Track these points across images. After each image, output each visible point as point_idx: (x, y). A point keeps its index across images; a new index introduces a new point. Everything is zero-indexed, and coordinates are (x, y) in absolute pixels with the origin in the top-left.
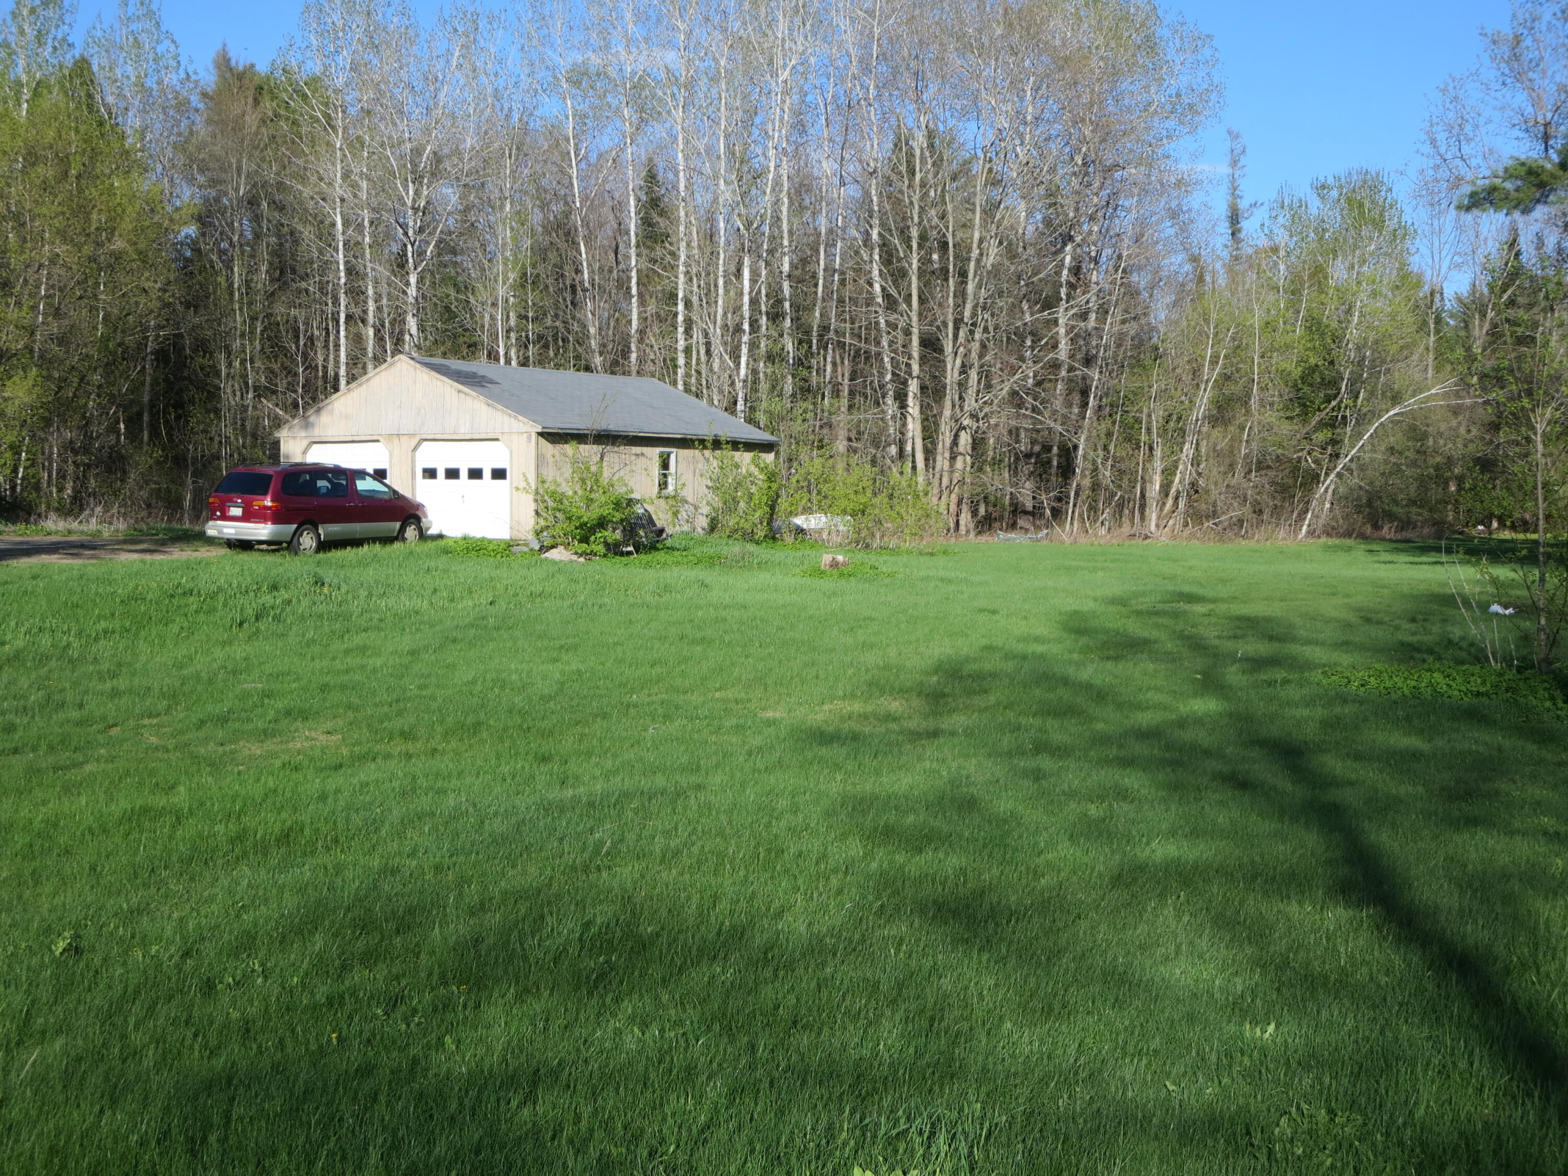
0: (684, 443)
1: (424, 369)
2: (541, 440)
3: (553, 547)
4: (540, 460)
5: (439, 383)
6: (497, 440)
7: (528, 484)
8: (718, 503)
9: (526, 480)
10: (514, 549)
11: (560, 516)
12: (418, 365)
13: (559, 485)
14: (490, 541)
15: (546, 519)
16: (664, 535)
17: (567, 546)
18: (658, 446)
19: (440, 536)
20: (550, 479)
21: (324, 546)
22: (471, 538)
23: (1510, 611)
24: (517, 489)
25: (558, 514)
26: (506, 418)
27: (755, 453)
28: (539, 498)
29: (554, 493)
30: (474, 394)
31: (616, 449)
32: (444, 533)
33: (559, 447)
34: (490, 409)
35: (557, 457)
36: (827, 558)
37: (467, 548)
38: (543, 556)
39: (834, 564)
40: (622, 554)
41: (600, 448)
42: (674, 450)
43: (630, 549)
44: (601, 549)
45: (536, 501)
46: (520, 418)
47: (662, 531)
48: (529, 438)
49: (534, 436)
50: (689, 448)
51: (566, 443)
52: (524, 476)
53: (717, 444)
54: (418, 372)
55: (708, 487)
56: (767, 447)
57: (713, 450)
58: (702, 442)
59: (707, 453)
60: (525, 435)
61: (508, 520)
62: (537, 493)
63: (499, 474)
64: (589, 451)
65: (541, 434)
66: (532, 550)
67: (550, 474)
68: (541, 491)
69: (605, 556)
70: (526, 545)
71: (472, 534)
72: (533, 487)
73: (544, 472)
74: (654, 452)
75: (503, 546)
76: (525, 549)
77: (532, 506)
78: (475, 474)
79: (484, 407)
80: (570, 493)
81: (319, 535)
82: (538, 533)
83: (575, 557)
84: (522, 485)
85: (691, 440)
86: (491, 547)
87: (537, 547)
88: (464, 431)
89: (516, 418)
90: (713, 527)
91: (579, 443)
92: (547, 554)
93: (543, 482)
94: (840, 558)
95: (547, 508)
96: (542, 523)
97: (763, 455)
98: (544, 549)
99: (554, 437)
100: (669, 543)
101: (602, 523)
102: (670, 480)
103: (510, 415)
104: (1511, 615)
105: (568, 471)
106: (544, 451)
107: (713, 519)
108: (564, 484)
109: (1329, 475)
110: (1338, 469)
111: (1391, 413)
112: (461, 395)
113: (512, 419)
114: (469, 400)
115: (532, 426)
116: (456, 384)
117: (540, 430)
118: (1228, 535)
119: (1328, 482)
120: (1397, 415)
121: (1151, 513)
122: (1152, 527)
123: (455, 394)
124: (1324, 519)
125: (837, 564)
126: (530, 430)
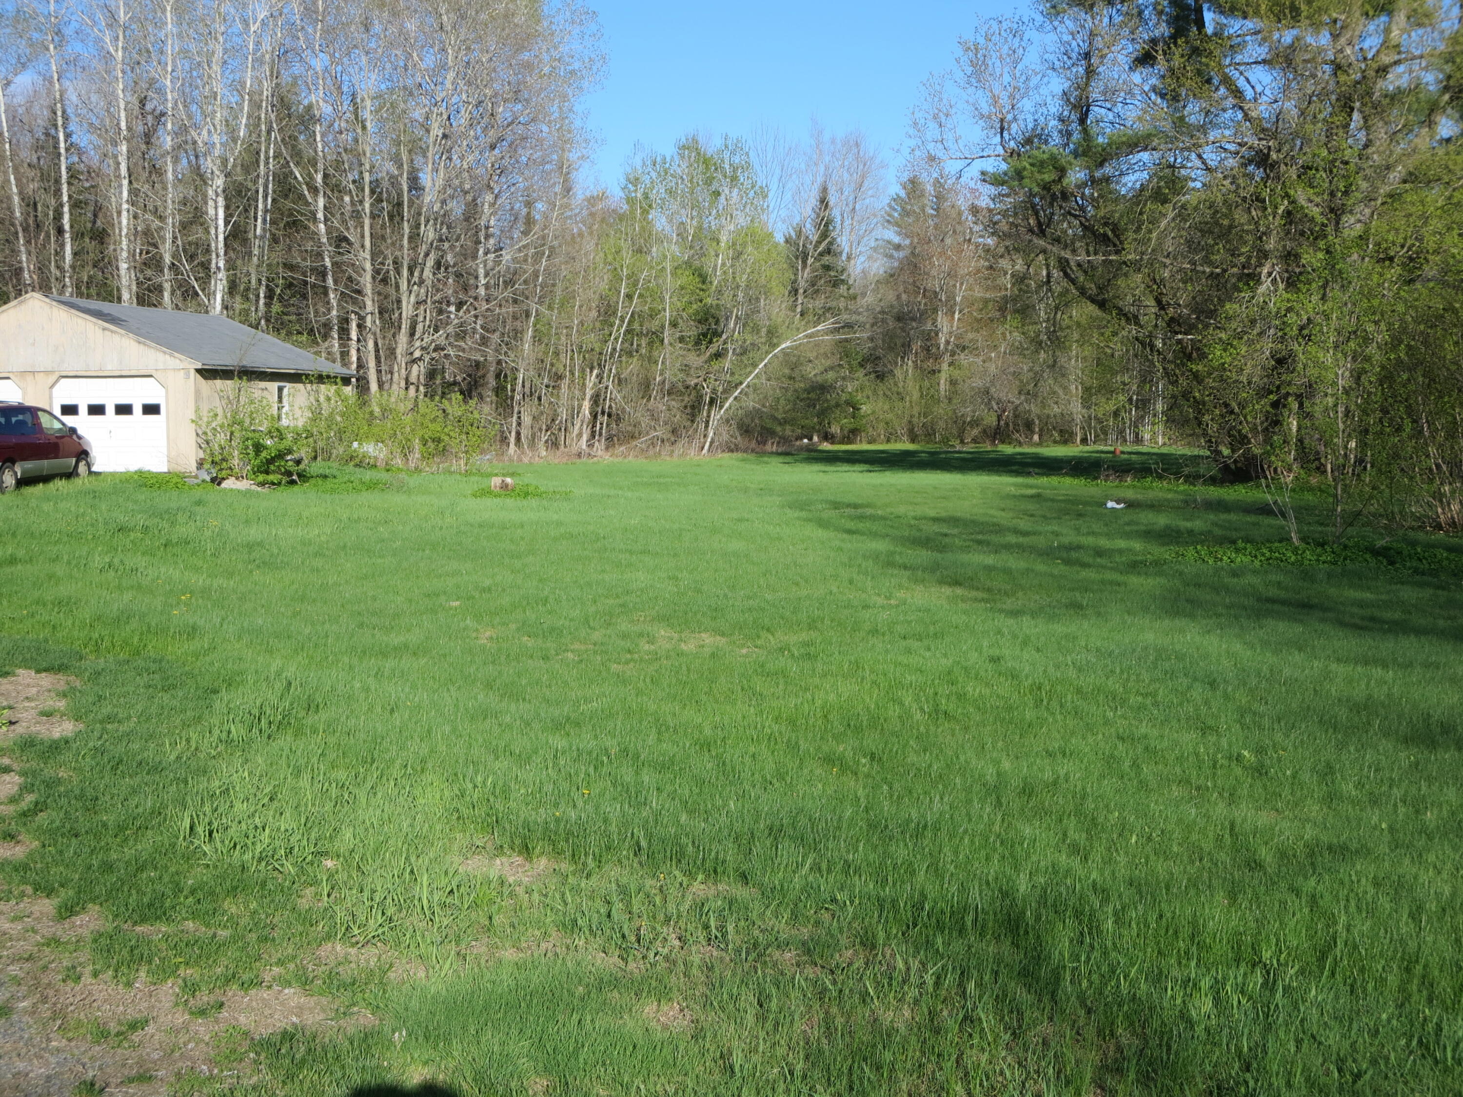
0: (295, 378)
1: (62, 307)
2: (198, 376)
4: (198, 393)
5: (80, 321)
6: (150, 376)
10: (188, 481)
12: (54, 303)
18: (276, 381)
21: (23, 482)
23: (1122, 505)
26: (160, 356)
31: (250, 384)
33: (211, 382)
34: (142, 346)
35: (209, 391)
36: (496, 481)
38: (217, 487)
39: (504, 486)
41: (238, 382)
42: (287, 385)
43: (294, 478)
45: (198, 435)
46: (176, 354)
48: (187, 376)
49: (193, 372)
50: (297, 382)
51: (215, 378)
54: (55, 310)
55: (309, 419)
56: (346, 380)
58: (307, 376)
59: (309, 386)
60: (182, 372)
61: (165, 454)
63: (151, 409)
64: (228, 385)
65: (198, 371)
66: (201, 482)
67: (205, 408)
70: (195, 477)
71: (147, 468)
73: (200, 404)
74: (274, 386)
75: (178, 478)
77: (194, 439)
78: (124, 410)
79: (134, 344)
81: (16, 473)
83: (254, 487)
85: (298, 375)
87: (207, 479)
88: (111, 367)
89: (171, 355)
91: (226, 379)
92: (220, 486)
94: (509, 480)
96: (206, 456)
98: (216, 480)
99: (208, 373)
102: (283, 413)
103: (165, 353)
104: (1122, 509)
106: (200, 386)
109: (727, 399)
110: (736, 394)
111: (783, 346)
112: (107, 332)
113: (167, 357)
114: (116, 338)
115: (190, 363)
116: (100, 322)
117: (199, 366)
118: (651, 453)
119: (727, 405)
120: (788, 348)
121: (580, 435)
122: (584, 447)
123: (99, 332)
124: (725, 437)
125: (507, 485)
126: (188, 366)
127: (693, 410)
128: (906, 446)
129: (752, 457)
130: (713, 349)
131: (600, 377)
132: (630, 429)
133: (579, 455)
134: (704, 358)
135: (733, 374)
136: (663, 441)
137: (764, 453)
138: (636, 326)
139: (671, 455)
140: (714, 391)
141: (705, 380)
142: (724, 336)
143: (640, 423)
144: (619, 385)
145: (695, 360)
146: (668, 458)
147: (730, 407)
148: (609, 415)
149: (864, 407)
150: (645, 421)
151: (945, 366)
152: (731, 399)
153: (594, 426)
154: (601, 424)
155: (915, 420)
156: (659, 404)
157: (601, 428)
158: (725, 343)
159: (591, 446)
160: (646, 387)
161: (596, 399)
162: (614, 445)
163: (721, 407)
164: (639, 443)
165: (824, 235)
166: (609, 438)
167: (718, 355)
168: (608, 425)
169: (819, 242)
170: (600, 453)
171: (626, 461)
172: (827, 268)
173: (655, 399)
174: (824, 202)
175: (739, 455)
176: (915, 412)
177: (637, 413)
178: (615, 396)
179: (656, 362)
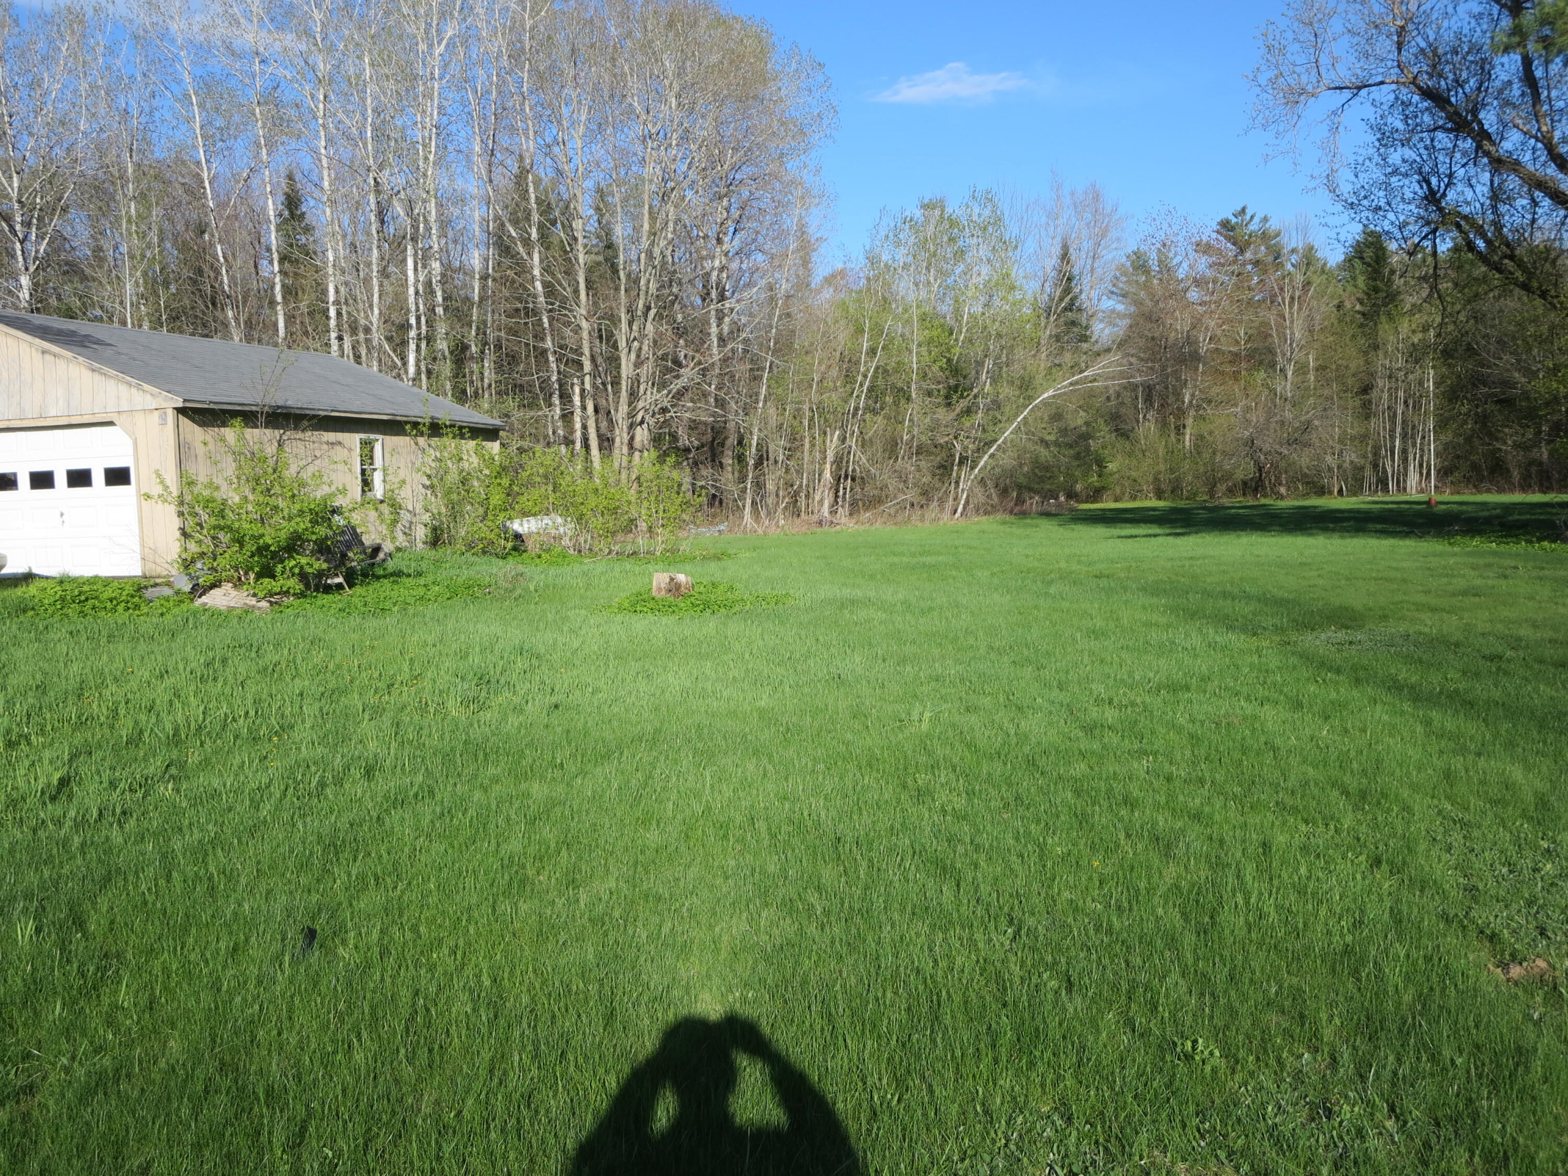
0: (393, 427)
2: (184, 421)
3: (214, 586)
4: (182, 450)
5: (10, 341)
6: (111, 423)
7: (166, 488)
8: (439, 505)
9: (162, 482)
10: (149, 593)
11: (225, 537)
13: (217, 488)
14: (107, 582)
15: (200, 542)
16: (381, 555)
17: (238, 584)
18: (357, 432)
19: (28, 577)
20: (202, 479)
22: (74, 580)
24: (148, 497)
25: (221, 535)
26: (123, 388)
27: (478, 441)
28: (185, 509)
29: (211, 500)
30: (69, 354)
31: (300, 435)
32: (35, 571)
33: (213, 431)
35: (211, 446)
36: (660, 579)
37: (63, 599)
38: (199, 602)
39: (674, 588)
40: (328, 589)
41: (277, 433)
42: (380, 437)
43: (340, 580)
44: (294, 584)
45: (181, 514)
46: (146, 387)
47: (377, 549)
48: (164, 417)
49: (171, 414)
50: (397, 434)
51: (224, 425)
52: (159, 476)
53: (435, 429)
55: (424, 486)
56: (491, 434)
57: (430, 436)
58: (415, 425)
59: (421, 441)
60: (156, 413)
61: (137, 548)
62: (181, 503)
63: (118, 477)
64: (261, 437)
65: (181, 411)
66: (178, 593)
67: (201, 472)
68: (188, 498)
69: (302, 595)
70: (169, 584)
72: (175, 493)
73: (191, 468)
75: (129, 589)
76: (167, 591)
77: (176, 522)
78: (79, 478)
79: (86, 373)
80: (237, 499)
82: (187, 564)
83: (252, 601)
84: (157, 490)
85: (399, 422)
86: (109, 593)
87: (187, 588)
88: (56, 411)
89: (138, 387)
90: (436, 539)
91: (247, 425)
92: (204, 599)
93: (191, 483)
94: (681, 578)
95: (200, 525)
96: (193, 547)
97: (488, 445)
98: (198, 590)
99: (203, 415)
100: (391, 565)
101: (293, 545)
102: (377, 478)
105: (230, 467)
106: (189, 437)
107: (435, 529)
108: (224, 487)
109: (981, 458)
110: (992, 451)
111: (1046, 395)
112: (47, 357)
113: (134, 390)
114: (62, 364)
115: (166, 399)
116: (37, 341)
117: (180, 405)
118: (900, 518)
119: (982, 463)
120: (1049, 397)
121: (821, 502)
122: (826, 514)
123: (37, 356)
124: (982, 499)
125: (678, 587)
126: (164, 405)
127: (944, 469)
128: (1153, 503)
129: (1012, 518)
130: (963, 404)
131: (843, 440)
132: (876, 492)
133: (820, 523)
134: (952, 415)
135: (984, 430)
136: (912, 505)
137: (1024, 514)
138: (880, 382)
139: (922, 519)
140: (965, 448)
141: (956, 438)
142: (975, 391)
143: (887, 487)
144: (863, 447)
145: (945, 416)
146: (920, 524)
147: (985, 467)
148: (853, 479)
149: (1110, 465)
150: (893, 484)
151: (1189, 422)
152: (986, 457)
153: (837, 491)
154: (845, 489)
155: (1161, 477)
156: (907, 465)
157: (845, 494)
158: (975, 397)
159: (833, 512)
160: (892, 447)
161: (839, 461)
162: (858, 511)
163: (972, 468)
164: (888, 507)
165: (1067, 291)
166: (854, 504)
167: (968, 412)
168: (852, 489)
169: (1061, 299)
170: (843, 520)
171: (873, 528)
172: (1073, 323)
173: (903, 458)
174: (1065, 256)
175: (999, 517)
176: (1162, 467)
177: (883, 475)
178: (859, 459)
179: (902, 423)
